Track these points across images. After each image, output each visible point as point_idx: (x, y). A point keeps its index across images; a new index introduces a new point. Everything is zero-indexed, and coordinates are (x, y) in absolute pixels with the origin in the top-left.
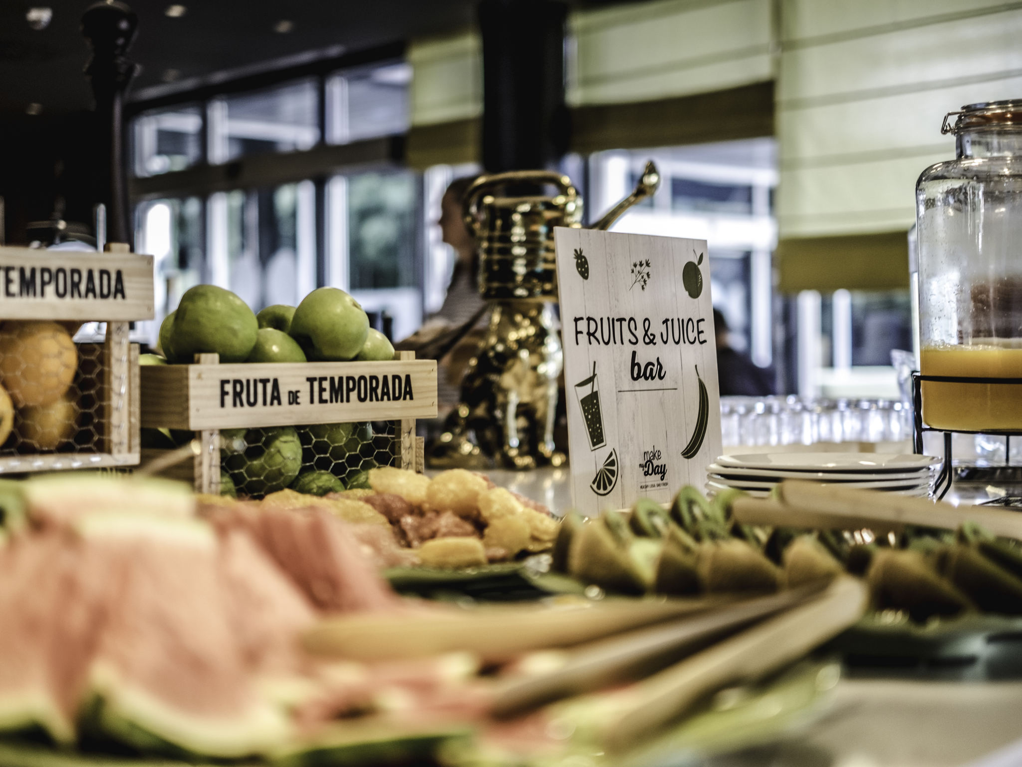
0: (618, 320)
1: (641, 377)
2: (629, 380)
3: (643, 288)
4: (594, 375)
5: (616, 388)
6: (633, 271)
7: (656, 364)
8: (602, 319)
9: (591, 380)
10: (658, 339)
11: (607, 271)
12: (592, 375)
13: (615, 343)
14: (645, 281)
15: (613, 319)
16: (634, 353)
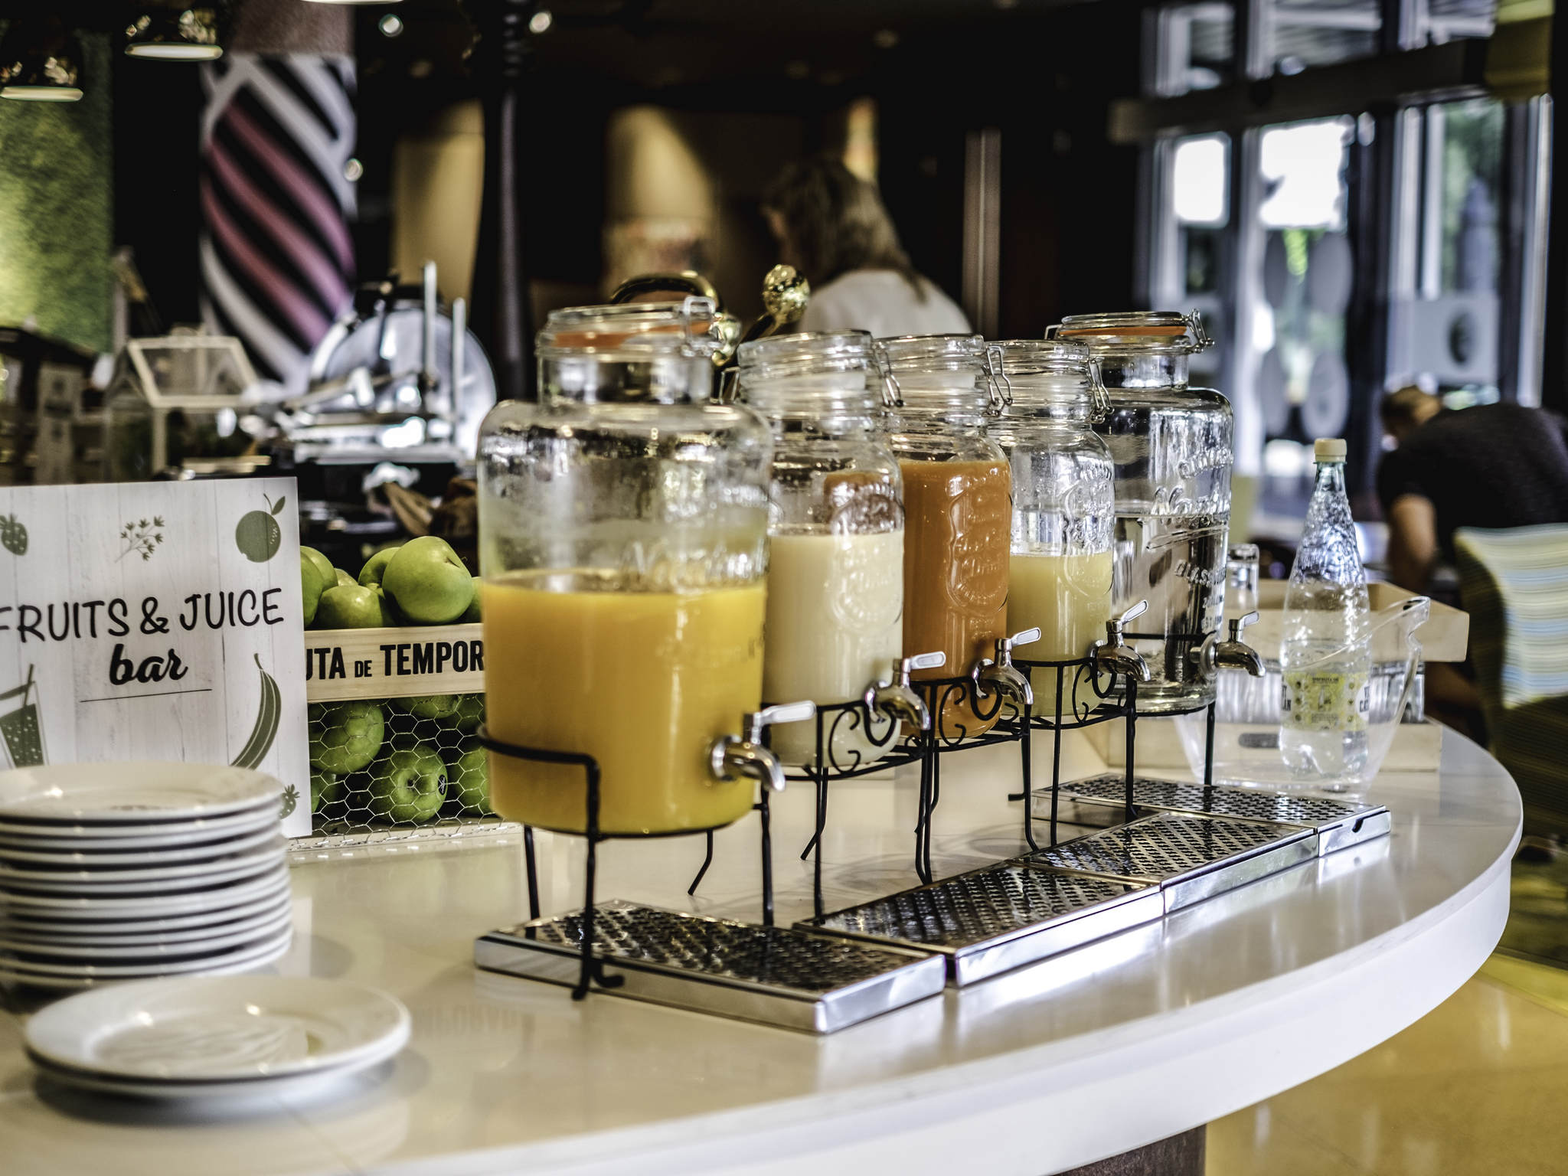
0: (85, 605)
1: (132, 679)
2: (106, 685)
3: (145, 556)
4: (30, 682)
5: (76, 697)
6: (124, 535)
7: (166, 659)
8: (51, 608)
9: (23, 690)
10: (174, 624)
11: (68, 541)
12: (25, 682)
13: (78, 635)
14: (150, 548)
15: (76, 606)
16: (119, 649)
